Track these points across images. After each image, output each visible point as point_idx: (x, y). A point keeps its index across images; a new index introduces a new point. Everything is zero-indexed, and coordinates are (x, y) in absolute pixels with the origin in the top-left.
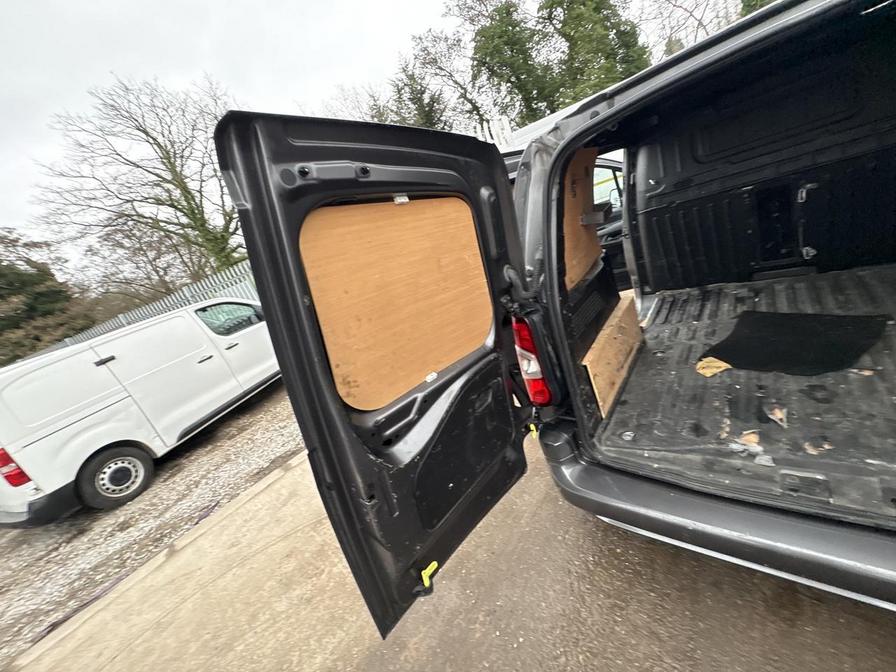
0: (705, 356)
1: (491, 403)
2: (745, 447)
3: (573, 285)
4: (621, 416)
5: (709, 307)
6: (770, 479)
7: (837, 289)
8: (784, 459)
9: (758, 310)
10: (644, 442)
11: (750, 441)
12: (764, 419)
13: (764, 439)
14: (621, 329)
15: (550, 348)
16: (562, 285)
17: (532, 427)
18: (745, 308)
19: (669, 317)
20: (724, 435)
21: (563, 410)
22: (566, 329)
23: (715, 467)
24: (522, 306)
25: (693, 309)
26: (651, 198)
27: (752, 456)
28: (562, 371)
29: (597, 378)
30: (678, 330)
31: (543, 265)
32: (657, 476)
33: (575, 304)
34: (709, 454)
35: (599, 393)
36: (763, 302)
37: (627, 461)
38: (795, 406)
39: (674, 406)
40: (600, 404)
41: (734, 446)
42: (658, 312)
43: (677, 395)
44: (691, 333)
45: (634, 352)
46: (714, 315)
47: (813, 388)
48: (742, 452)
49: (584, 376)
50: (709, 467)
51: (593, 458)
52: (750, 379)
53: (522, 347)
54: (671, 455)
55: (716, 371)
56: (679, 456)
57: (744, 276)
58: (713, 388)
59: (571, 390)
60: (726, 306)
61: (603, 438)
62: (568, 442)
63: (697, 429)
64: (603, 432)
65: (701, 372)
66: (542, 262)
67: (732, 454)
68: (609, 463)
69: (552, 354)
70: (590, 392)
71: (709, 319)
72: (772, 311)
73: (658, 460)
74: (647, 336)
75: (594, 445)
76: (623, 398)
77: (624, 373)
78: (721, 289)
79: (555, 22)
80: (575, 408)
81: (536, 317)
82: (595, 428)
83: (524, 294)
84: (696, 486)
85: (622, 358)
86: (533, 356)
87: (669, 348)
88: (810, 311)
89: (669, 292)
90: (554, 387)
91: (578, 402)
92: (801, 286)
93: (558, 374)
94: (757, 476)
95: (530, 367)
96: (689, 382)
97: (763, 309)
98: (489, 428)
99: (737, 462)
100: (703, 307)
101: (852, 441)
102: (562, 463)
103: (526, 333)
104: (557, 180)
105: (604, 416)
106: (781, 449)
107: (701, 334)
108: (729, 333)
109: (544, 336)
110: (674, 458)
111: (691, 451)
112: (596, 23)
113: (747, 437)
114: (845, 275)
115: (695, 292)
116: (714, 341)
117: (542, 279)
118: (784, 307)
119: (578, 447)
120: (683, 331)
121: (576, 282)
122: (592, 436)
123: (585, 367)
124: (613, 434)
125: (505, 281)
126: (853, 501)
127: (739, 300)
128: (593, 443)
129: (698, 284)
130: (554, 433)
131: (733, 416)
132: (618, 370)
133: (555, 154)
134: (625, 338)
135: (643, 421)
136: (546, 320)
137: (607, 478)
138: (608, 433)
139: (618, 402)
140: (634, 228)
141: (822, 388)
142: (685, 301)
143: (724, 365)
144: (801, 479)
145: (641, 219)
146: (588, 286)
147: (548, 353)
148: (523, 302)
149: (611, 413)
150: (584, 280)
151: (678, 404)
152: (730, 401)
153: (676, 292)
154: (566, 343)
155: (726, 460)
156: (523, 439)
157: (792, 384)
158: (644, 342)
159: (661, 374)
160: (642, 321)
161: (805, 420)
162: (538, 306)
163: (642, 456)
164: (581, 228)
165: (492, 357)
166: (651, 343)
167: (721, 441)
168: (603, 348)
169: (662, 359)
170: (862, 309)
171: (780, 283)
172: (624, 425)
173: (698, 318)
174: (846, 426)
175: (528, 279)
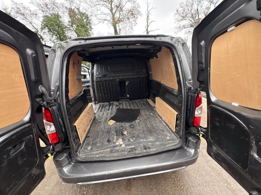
0: (110, 120)
1: (23, 149)
2: (119, 143)
3: (72, 98)
4: (87, 141)
5: (111, 107)
6: (125, 151)
7: (133, 104)
8: (127, 144)
9: (120, 108)
10: (94, 149)
11: (120, 141)
12: (123, 134)
13: (123, 140)
14: (88, 113)
15: (60, 120)
16: (67, 96)
17: (49, 155)
18: (118, 108)
19: (102, 110)
20: (115, 141)
21: (65, 144)
22: (68, 112)
23: (113, 151)
24: (48, 103)
25: (107, 108)
26: (97, 77)
27: (121, 145)
28: (65, 129)
29: (79, 130)
30: (104, 113)
31: (59, 88)
32: (98, 160)
33: (72, 104)
34: (112, 148)
35: (80, 135)
36: (121, 106)
37: (88, 157)
38: (128, 130)
39: (103, 135)
40: (80, 139)
41: (117, 144)
42: (99, 109)
43: (104, 132)
44: (107, 114)
45: (92, 120)
46: (112, 109)
47: (131, 125)
48: (119, 145)
49: (75, 129)
50: (111, 152)
51: (76, 160)
52: (120, 124)
53: (47, 120)
54: (101, 151)
55: (113, 123)
56: (104, 150)
57: (117, 100)
58: (112, 128)
59: (69, 135)
60: (114, 107)
61: (81, 151)
62: (67, 157)
63: (109, 141)
64: (81, 149)
65: (109, 124)
66: (58, 87)
67: (117, 146)
68: (82, 160)
69: (61, 122)
70: (77, 135)
71: (111, 110)
72: (123, 108)
73: (98, 154)
74: (96, 115)
75: (77, 155)
76: (88, 135)
77: (89, 127)
78: (113, 103)
79: (73, 28)
80: (70, 142)
81: (54, 108)
82: (78, 148)
83: (49, 98)
84: (108, 159)
85: (88, 122)
86: (52, 124)
87: (102, 118)
88: (129, 108)
89: (102, 103)
90: (61, 136)
91: (71, 139)
92: (127, 103)
93: (64, 130)
94: (122, 151)
95: (50, 129)
96: (106, 127)
97: (121, 108)
98: (20, 163)
99: (118, 148)
100: (109, 107)
101: (138, 136)
102: (63, 167)
103: (49, 114)
104: (66, 59)
105: (81, 143)
106: (126, 142)
107: (109, 114)
108: (115, 113)
109: (58, 115)
110: (103, 152)
111: (107, 148)
112: (85, 34)
113: (120, 140)
114: (134, 101)
115: (108, 103)
116: (112, 116)
117: (58, 93)
118: (125, 108)
119: (71, 158)
120: (105, 113)
121: (73, 97)
122: (76, 152)
123: (75, 126)
124: (84, 149)
125: (39, 92)
126: (139, 151)
127: (117, 106)
128: (77, 154)
129: (108, 102)
130: (61, 154)
131: (117, 135)
132: (87, 126)
133: (66, 50)
134: (89, 116)
135: (94, 142)
136: (59, 109)
137: (82, 166)
138: (83, 149)
139: (87, 137)
140: (93, 85)
141: (132, 125)
142: (106, 106)
143: (114, 122)
144: (130, 148)
145: (95, 83)
146: (77, 98)
147: (59, 122)
148: (49, 101)
149: (84, 141)
150: (76, 97)
151: (104, 134)
152: (116, 131)
153: (103, 103)
154: (67, 117)
155: (115, 148)
156: (44, 162)
157: (127, 125)
158: (95, 117)
159: (100, 126)
160: (95, 111)
161: (130, 133)
162: (56, 103)
163: (93, 154)
164: (76, 79)
165: (27, 125)
166: (97, 117)
167: (114, 143)
168: (82, 119)
169: (100, 121)
170: (137, 108)
171: (124, 102)
172: (88, 144)
173: (109, 110)
174: (137, 133)
175: (52, 93)
